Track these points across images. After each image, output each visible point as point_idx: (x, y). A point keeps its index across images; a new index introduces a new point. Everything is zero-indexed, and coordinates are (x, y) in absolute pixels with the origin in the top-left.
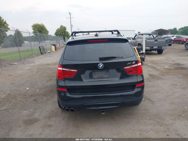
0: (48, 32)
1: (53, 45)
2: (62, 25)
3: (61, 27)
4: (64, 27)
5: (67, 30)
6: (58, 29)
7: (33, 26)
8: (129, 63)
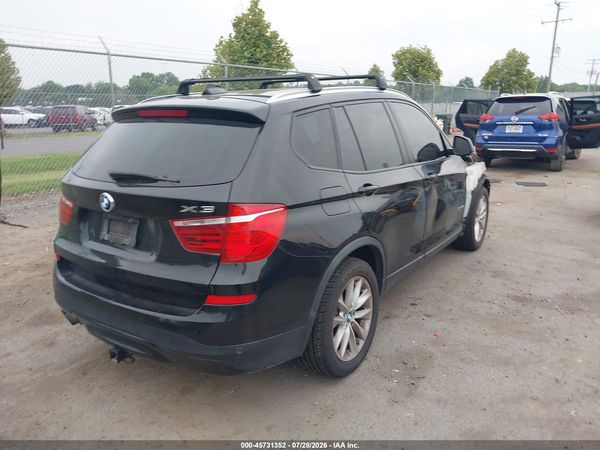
0: (438, 74)
1: (439, 117)
2: (514, 50)
3: (512, 55)
4: (522, 55)
5: (528, 67)
6: (497, 62)
7: (396, 56)
8: (186, 209)
